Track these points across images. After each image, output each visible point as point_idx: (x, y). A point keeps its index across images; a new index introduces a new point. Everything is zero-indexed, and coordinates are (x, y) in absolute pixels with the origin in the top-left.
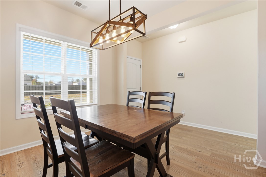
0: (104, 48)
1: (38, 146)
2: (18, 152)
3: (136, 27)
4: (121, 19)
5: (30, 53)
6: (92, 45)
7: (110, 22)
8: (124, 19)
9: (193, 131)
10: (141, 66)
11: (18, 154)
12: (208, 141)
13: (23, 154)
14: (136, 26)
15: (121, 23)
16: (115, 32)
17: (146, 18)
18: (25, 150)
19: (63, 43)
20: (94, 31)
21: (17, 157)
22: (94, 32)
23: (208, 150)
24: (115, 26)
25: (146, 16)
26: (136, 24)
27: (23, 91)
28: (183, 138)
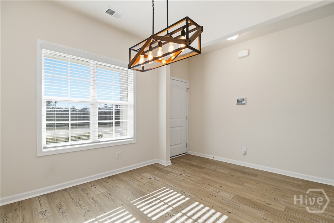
0: (144, 70)
1: (63, 190)
2: (39, 197)
3: (190, 44)
4: (169, 33)
5: (53, 75)
6: (131, 66)
7: (154, 36)
8: (172, 33)
9: (258, 175)
10: (188, 90)
11: (40, 200)
12: (279, 190)
13: (45, 200)
14: (190, 42)
15: (169, 38)
16: (160, 50)
17: (202, 30)
18: (47, 195)
19: (92, 62)
20: (134, 48)
21: (38, 202)
22: (133, 50)
23: (281, 202)
24: (160, 41)
25: (202, 29)
26: (190, 40)
27: (44, 122)
28: (245, 184)
